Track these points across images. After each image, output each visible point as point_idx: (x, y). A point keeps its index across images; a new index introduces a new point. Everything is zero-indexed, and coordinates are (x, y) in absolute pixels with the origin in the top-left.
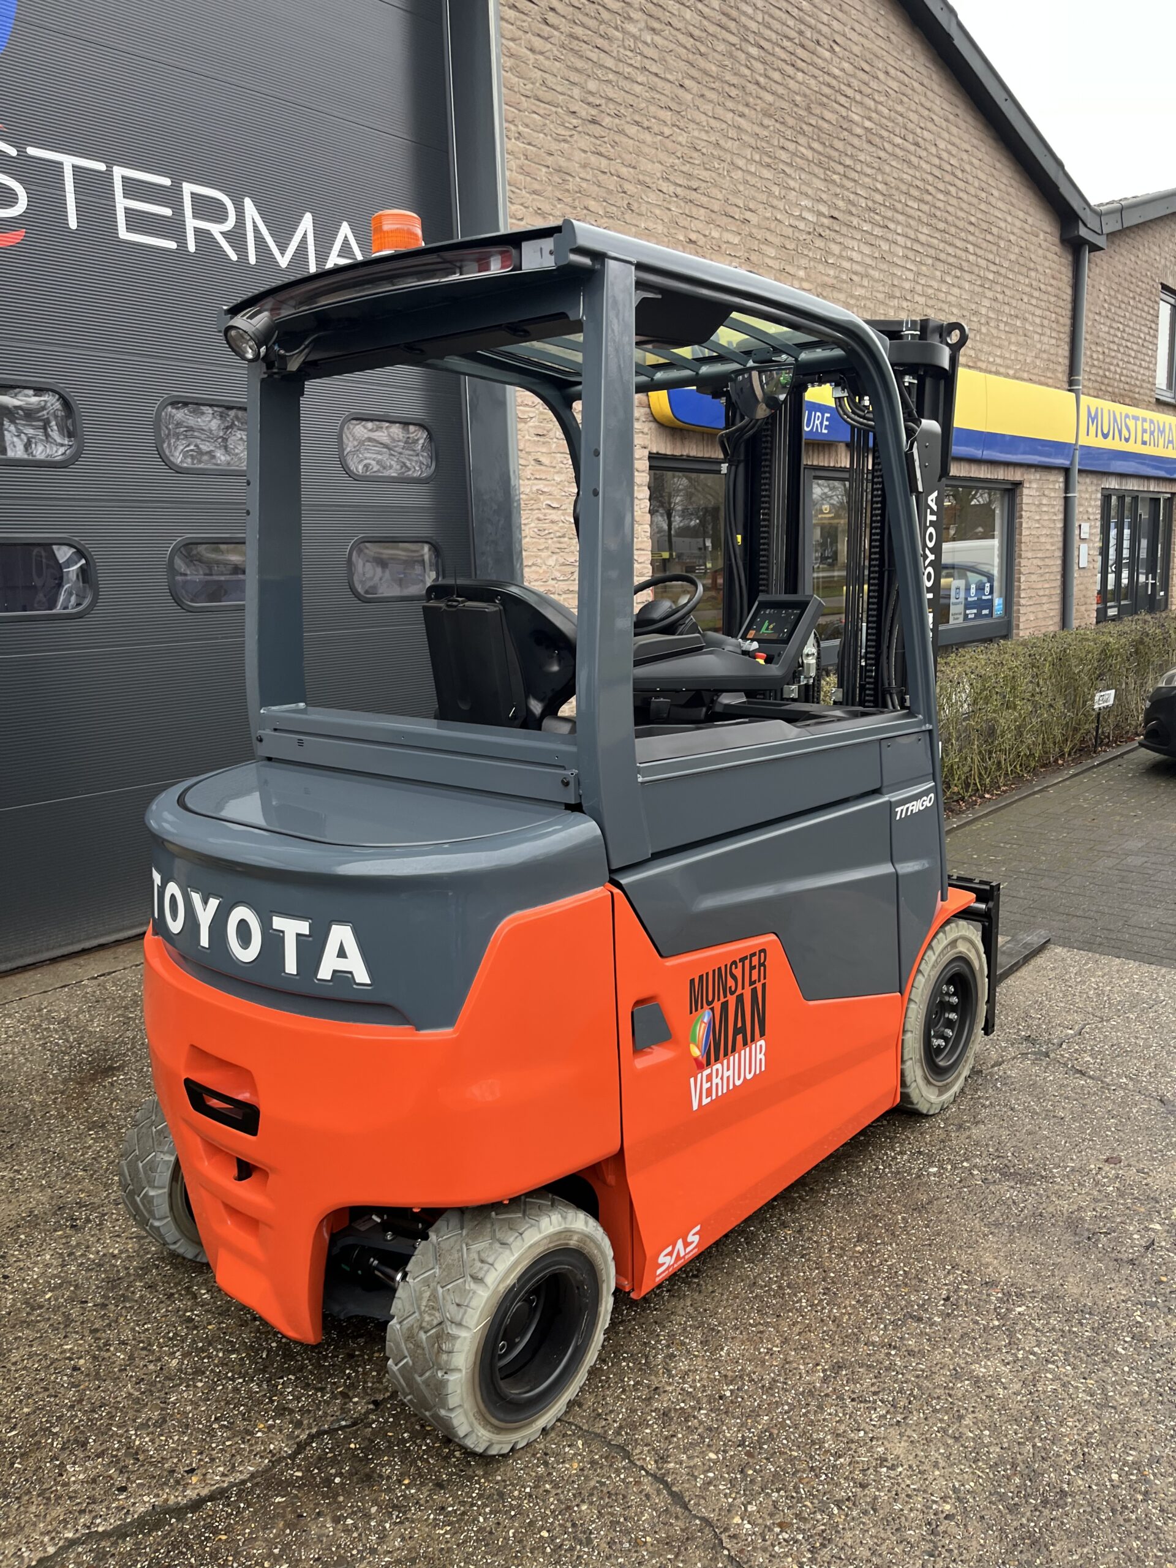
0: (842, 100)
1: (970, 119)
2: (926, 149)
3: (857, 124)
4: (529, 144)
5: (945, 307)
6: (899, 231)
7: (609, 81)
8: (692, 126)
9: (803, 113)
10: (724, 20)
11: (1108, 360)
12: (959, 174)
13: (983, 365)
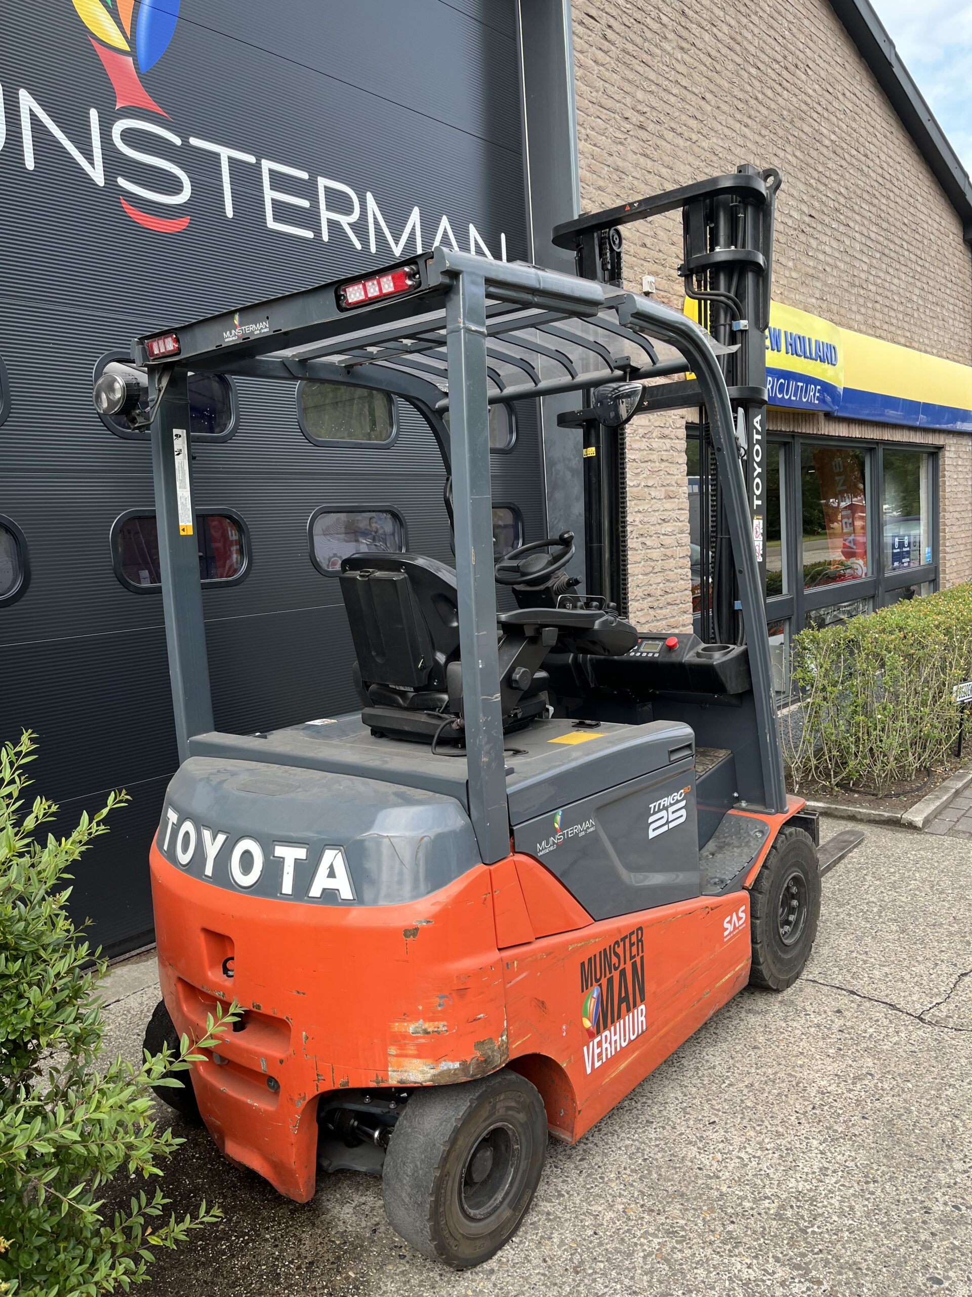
0: (815, 116)
1: (901, 137)
2: (872, 160)
4: (595, 145)
5: (889, 294)
6: (857, 229)
7: (651, 92)
8: (712, 133)
9: (787, 125)
12: (897, 183)
13: (916, 345)
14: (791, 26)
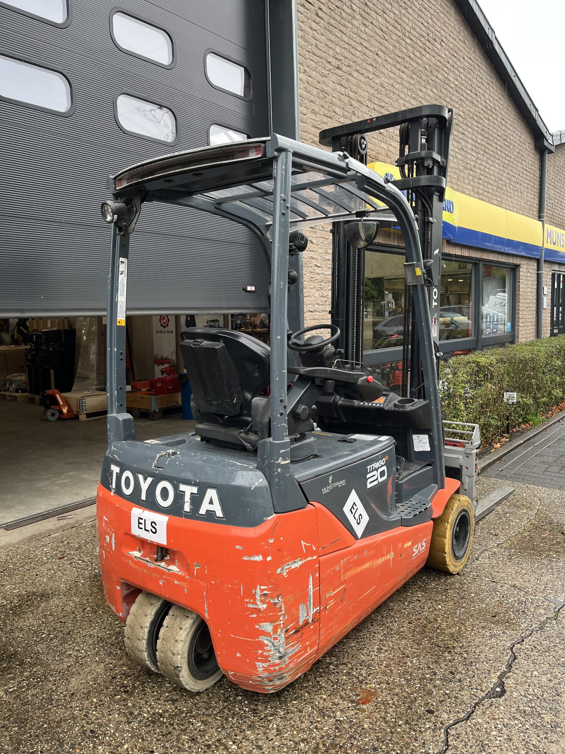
0: (446, 69)
1: (498, 85)
2: (480, 97)
3: (451, 82)
4: (309, 76)
5: (488, 175)
6: (469, 136)
7: (345, 48)
8: (381, 75)
10: (396, 24)
11: (554, 207)
12: (494, 111)
13: (504, 205)
14: (432, 16)
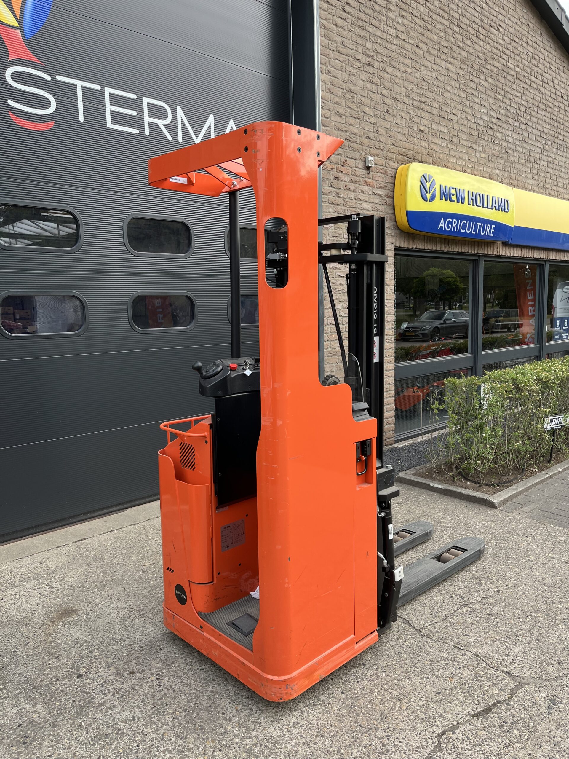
2: (548, 84)
3: (512, 70)
4: (334, 77)
6: (534, 127)
7: (378, 43)
8: (422, 68)
9: (483, 62)
10: (441, 13)
